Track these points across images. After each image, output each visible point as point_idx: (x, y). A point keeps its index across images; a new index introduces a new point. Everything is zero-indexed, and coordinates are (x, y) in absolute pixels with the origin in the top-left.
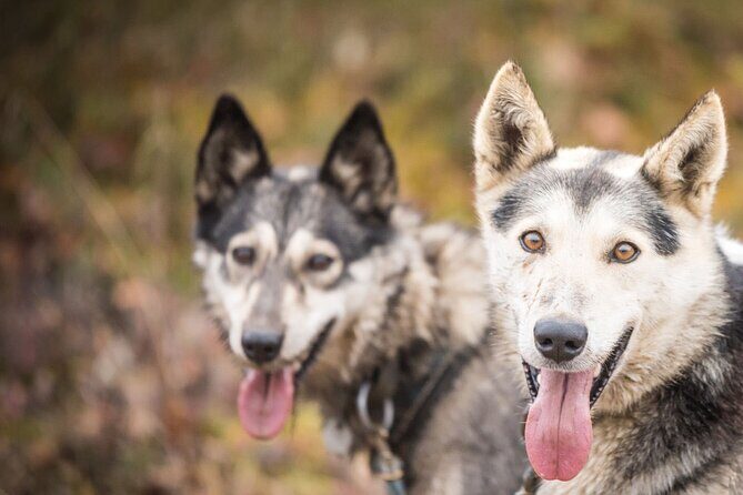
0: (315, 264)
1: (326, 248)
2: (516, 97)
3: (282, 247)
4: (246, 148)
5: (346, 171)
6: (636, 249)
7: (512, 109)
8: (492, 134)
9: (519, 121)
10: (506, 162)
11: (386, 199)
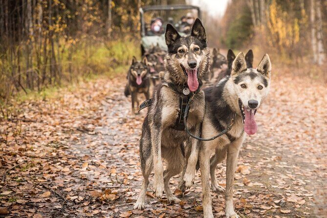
0: (196, 49)
1: (197, 46)
2: (241, 59)
3: (189, 48)
4: (174, 34)
5: (196, 33)
6: (262, 87)
7: (240, 61)
8: (236, 65)
9: (242, 63)
10: (237, 70)
11: (205, 37)
